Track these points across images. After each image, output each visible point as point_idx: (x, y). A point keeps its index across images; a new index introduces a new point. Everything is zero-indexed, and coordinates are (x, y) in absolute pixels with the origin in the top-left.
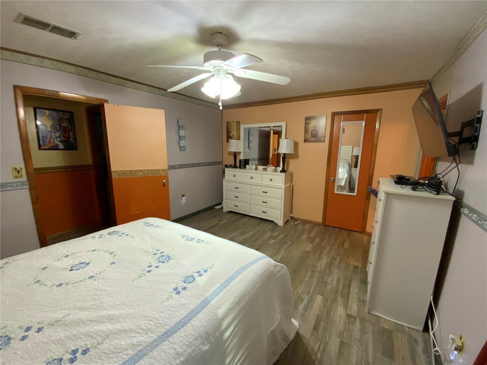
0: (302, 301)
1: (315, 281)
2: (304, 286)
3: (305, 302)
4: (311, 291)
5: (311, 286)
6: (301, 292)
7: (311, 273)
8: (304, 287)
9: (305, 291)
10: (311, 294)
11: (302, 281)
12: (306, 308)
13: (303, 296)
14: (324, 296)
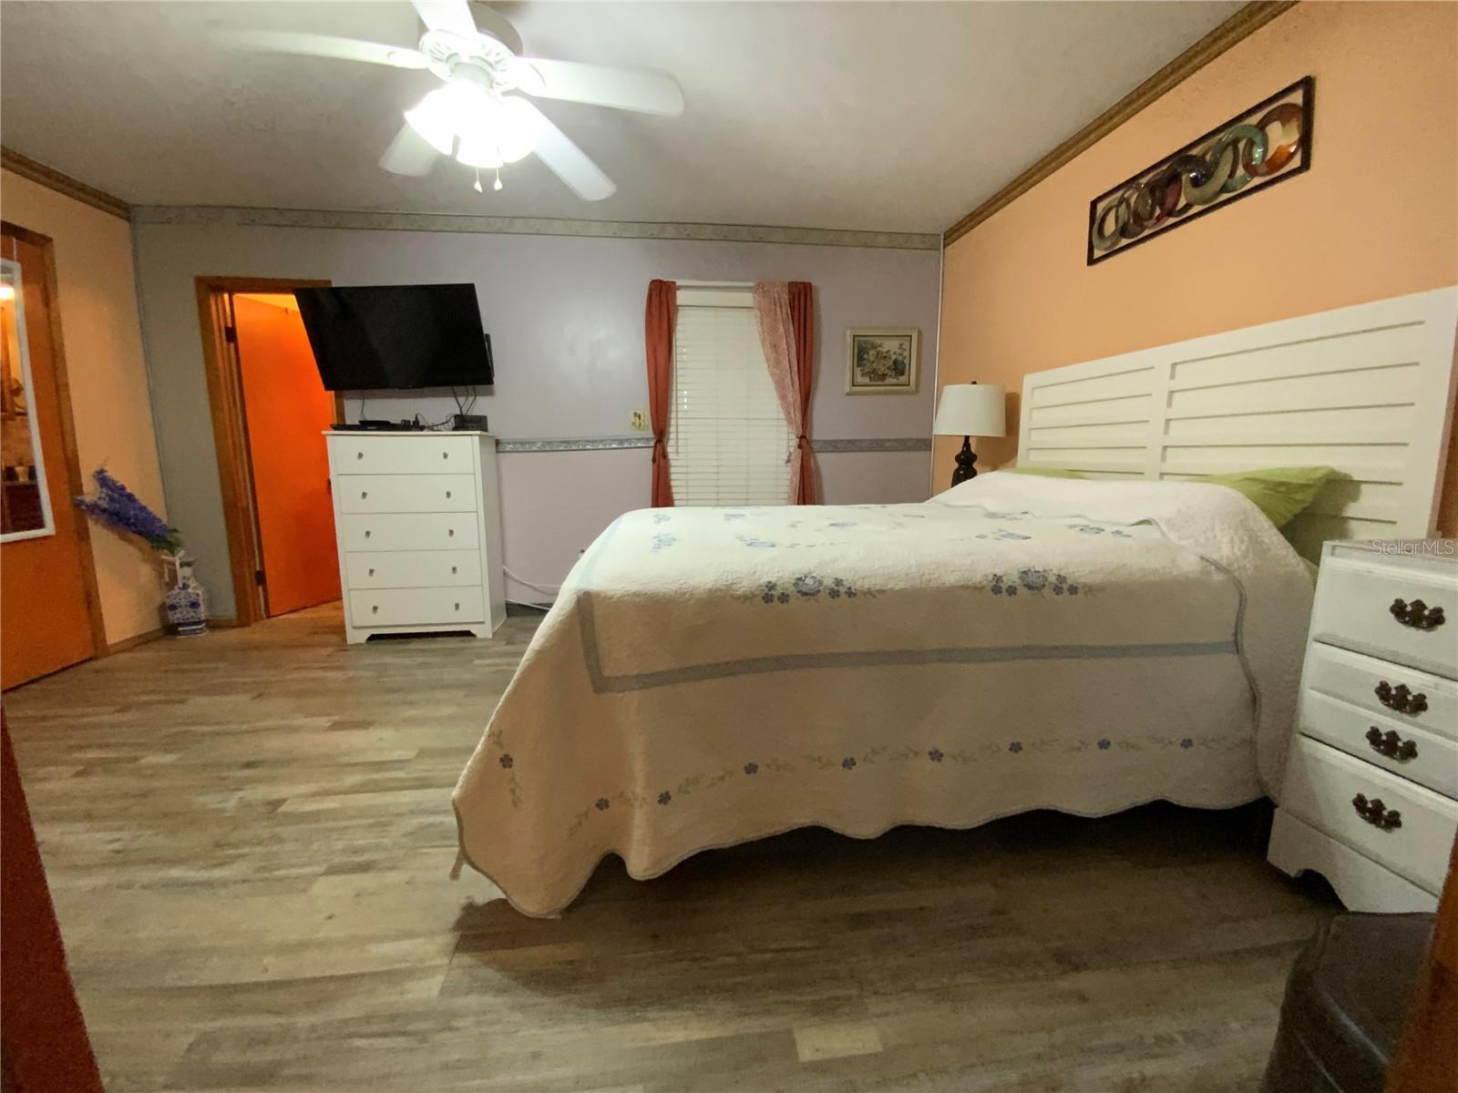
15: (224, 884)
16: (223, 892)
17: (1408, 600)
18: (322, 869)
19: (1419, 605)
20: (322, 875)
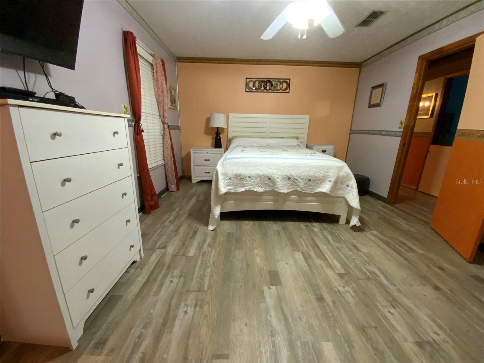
0: (209, 245)
1: (197, 272)
2: (210, 260)
3: (206, 245)
4: (201, 257)
5: (201, 264)
6: (212, 252)
7: (204, 282)
8: (210, 258)
9: (208, 255)
10: (201, 254)
11: (214, 265)
12: (204, 241)
13: (210, 249)
14: (186, 256)
15: (379, 268)
16: (381, 268)
17: (323, 150)
18: (361, 253)
19: (324, 150)
20: (362, 252)
